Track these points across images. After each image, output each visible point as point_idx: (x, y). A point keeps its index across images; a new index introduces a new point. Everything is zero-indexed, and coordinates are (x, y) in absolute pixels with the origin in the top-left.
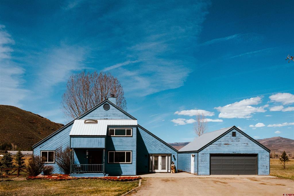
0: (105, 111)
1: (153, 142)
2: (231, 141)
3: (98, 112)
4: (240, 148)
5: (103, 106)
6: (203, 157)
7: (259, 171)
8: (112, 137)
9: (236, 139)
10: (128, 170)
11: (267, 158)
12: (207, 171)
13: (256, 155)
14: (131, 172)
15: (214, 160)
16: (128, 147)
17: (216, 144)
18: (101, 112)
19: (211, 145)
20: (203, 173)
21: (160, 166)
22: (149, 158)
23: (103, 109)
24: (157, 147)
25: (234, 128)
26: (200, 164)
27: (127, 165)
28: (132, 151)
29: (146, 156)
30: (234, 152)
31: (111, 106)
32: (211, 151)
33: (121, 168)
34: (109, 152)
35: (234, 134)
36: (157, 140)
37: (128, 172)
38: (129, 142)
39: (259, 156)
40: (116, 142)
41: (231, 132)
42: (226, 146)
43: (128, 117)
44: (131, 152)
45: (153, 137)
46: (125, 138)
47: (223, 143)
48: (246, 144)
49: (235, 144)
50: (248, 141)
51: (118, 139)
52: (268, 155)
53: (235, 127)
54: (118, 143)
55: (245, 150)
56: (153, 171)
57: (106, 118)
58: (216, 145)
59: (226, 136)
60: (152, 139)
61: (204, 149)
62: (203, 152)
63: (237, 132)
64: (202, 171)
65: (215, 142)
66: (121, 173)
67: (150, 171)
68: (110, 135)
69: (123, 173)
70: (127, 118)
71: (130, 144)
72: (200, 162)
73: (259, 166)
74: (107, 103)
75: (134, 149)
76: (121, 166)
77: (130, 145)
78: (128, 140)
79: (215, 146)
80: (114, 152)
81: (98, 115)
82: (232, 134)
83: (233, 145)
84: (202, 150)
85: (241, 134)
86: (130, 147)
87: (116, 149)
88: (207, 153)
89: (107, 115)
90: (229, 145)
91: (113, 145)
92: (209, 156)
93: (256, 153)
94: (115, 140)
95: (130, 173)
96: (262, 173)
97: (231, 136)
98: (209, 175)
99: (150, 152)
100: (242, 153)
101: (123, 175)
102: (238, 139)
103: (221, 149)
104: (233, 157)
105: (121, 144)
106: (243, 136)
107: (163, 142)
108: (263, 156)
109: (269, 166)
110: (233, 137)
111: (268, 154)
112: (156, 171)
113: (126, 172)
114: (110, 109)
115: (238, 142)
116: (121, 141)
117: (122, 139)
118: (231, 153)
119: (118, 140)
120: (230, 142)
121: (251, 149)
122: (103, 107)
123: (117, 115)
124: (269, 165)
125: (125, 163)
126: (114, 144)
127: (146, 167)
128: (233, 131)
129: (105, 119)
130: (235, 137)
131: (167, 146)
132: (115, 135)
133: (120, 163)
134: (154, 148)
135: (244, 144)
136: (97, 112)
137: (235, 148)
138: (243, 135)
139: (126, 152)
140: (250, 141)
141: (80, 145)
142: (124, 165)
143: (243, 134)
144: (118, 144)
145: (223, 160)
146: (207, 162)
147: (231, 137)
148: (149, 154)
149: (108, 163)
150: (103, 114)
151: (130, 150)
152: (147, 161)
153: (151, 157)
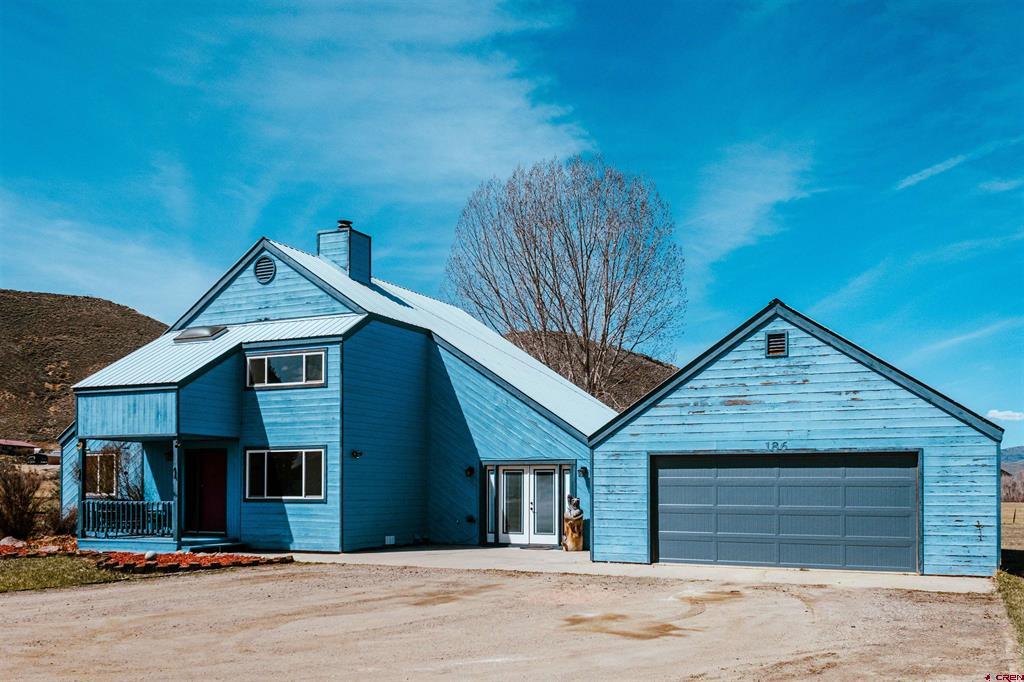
0: (259, 289)
1: (498, 409)
2: (758, 383)
3: (239, 295)
4: (815, 417)
5: (252, 267)
6: (617, 473)
7: (928, 550)
8: (257, 393)
9: (790, 371)
10: (312, 531)
11: (983, 472)
12: (637, 542)
13: (909, 459)
14: (322, 537)
15: (678, 485)
16: (311, 432)
17: (682, 402)
18: (246, 295)
19: (652, 412)
20: (619, 550)
21: (528, 518)
22: (484, 481)
23: (255, 280)
24: (515, 429)
25: (778, 309)
26: (603, 507)
27: (308, 509)
28: (326, 447)
29: (470, 471)
30: (775, 444)
31: (278, 263)
32: (655, 438)
33: (290, 519)
34: (248, 452)
35: (776, 346)
36: (513, 400)
37: (312, 537)
38: (313, 408)
39: (931, 465)
40: (271, 410)
41: (761, 335)
42: (734, 410)
43: (338, 305)
44: (323, 450)
45: (499, 390)
46: (301, 394)
47: (716, 395)
48: (844, 397)
49: (785, 399)
50: (863, 376)
51: (279, 399)
52: (989, 457)
53: (783, 305)
54: (276, 416)
55: (843, 431)
56: (502, 538)
57: (263, 314)
58: (681, 406)
59: (731, 356)
60: (495, 399)
61: (621, 432)
62: (614, 448)
63: (794, 334)
64: (614, 541)
65: (673, 396)
66: (287, 540)
67: (491, 538)
68: (252, 383)
69: (296, 541)
70: (334, 309)
71: (319, 418)
72: (603, 498)
73: (931, 521)
74: (266, 253)
75: (334, 438)
76: (288, 512)
77: (317, 422)
78: (312, 401)
79: (677, 411)
80: (266, 452)
81: (240, 305)
82: (763, 345)
83: (774, 405)
84: (612, 434)
85: (816, 342)
86: (317, 429)
87: (272, 442)
88: (638, 453)
89: (267, 302)
90: (747, 403)
91: (262, 425)
92: (644, 463)
93: (910, 446)
94: (268, 403)
95: (320, 541)
96: (949, 562)
97: (761, 354)
98: (646, 559)
99: (485, 454)
100: (822, 447)
101: (296, 549)
102: (800, 370)
103: (707, 428)
104: (776, 469)
105: (288, 420)
106: (828, 350)
107: (539, 409)
108: (951, 462)
109: (994, 522)
110: (772, 363)
111: (988, 448)
112: (514, 538)
113: (306, 536)
114: (277, 278)
115: (802, 389)
116: (288, 407)
117: (292, 398)
118: (760, 447)
119: (277, 402)
120: (757, 392)
121: (879, 425)
122: (253, 274)
123: (300, 299)
124: (995, 514)
125: (303, 498)
126: (265, 421)
127: (470, 520)
128: (771, 328)
129: (260, 320)
130: (783, 362)
131: (554, 427)
132: (266, 384)
133: (284, 498)
134: (500, 435)
135: (838, 398)
136: (234, 296)
137: (781, 418)
138: (829, 344)
139: (306, 453)
140: (874, 376)
141: (103, 424)
142: (300, 509)
143: (829, 339)
144: (279, 420)
145: (720, 485)
146: (633, 498)
147: (757, 364)
148: (481, 463)
149: (246, 500)
150: (255, 300)
151: (321, 441)
152: (473, 494)
153: (492, 477)
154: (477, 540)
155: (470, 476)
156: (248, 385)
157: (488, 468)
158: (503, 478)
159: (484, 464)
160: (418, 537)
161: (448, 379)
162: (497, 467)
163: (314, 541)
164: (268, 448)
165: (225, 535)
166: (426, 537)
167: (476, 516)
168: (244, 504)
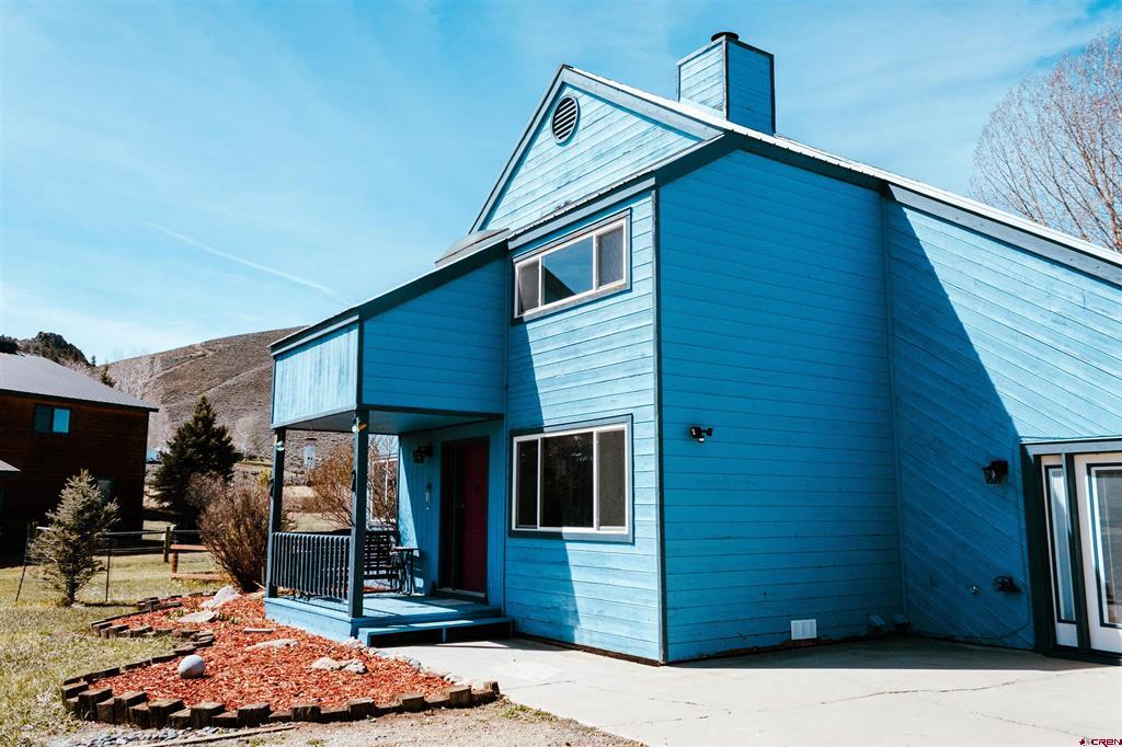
0: (557, 156)
1: (1060, 318)
3: (533, 176)
5: (548, 123)
8: (529, 327)
10: (610, 605)
14: (627, 622)
16: (606, 390)
18: (542, 171)
22: (1035, 493)
23: (554, 142)
27: (603, 556)
28: (631, 419)
29: (998, 470)
31: (583, 100)
33: (575, 575)
34: (517, 439)
38: (609, 339)
40: (547, 355)
44: (627, 427)
46: (589, 314)
51: (557, 331)
54: (554, 366)
57: (563, 196)
66: (572, 622)
67: (1066, 635)
68: (522, 310)
69: (584, 624)
70: (666, 149)
71: (619, 357)
74: (567, 91)
75: (644, 397)
76: (572, 561)
77: (616, 367)
78: (608, 324)
80: (538, 437)
86: (617, 381)
87: (547, 417)
89: (568, 174)
91: (534, 385)
94: (543, 343)
99: (1032, 427)
101: (586, 643)
105: (570, 369)
113: (601, 616)
114: (580, 127)
116: (571, 344)
117: (578, 325)
119: (555, 339)
122: (550, 135)
125: (594, 531)
126: (538, 377)
127: (1008, 586)
132: (540, 308)
133: (565, 530)
134: (1073, 379)
139: (594, 431)
144: (558, 372)
148: (1023, 448)
149: (512, 534)
150: (552, 176)
151: (622, 405)
152: (1010, 522)
153: (1058, 485)
154: (1028, 637)
155: (998, 480)
156: (516, 316)
157: (1045, 462)
158: (1088, 487)
159: (1032, 451)
160: (877, 620)
161: (930, 273)
162: (1070, 457)
163: (613, 629)
164: (540, 430)
165: (485, 601)
166: (900, 619)
167: (1022, 578)
168: (511, 542)
